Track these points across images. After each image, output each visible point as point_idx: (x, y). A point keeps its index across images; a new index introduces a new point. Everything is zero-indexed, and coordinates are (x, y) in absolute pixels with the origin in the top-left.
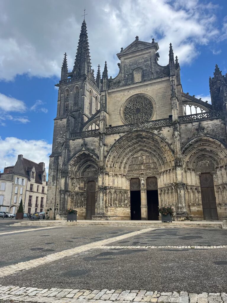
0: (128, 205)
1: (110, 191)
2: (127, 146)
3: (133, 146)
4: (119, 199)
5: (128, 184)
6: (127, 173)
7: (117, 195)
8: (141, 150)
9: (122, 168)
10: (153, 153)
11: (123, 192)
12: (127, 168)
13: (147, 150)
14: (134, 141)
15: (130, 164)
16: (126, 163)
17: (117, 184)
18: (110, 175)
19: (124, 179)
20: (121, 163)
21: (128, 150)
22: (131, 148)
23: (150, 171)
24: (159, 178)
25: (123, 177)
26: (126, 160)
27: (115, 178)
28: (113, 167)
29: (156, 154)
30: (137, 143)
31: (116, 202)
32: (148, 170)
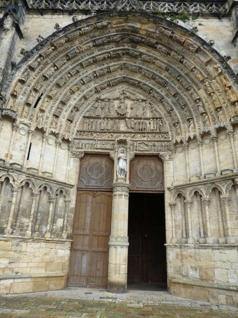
0: (65, 235)
1: (7, 179)
2: (88, 57)
3: (106, 66)
4: (37, 212)
5: (75, 169)
6: (74, 136)
7: (32, 194)
8: (125, 81)
9: (63, 120)
10: (159, 91)
11: (55, 189)
12: (78, 124)
13: (143, 81)
14: (111, 48)
15: (87, 115)
16: (76, 109)
17: (38, 161)
18: (21, 126)
19: (63, 152)
20: (63, 103)
21: (89, 72)
22: (98, 68)
23: (145, 139)
24: (171, 159)
25: (60, 144)
26: (78, 98)
27: (37, 141)
28: (35, 107)
29: (167, 95)
30: (117, 57)
31: (25, 220)
32: (139, 135)
